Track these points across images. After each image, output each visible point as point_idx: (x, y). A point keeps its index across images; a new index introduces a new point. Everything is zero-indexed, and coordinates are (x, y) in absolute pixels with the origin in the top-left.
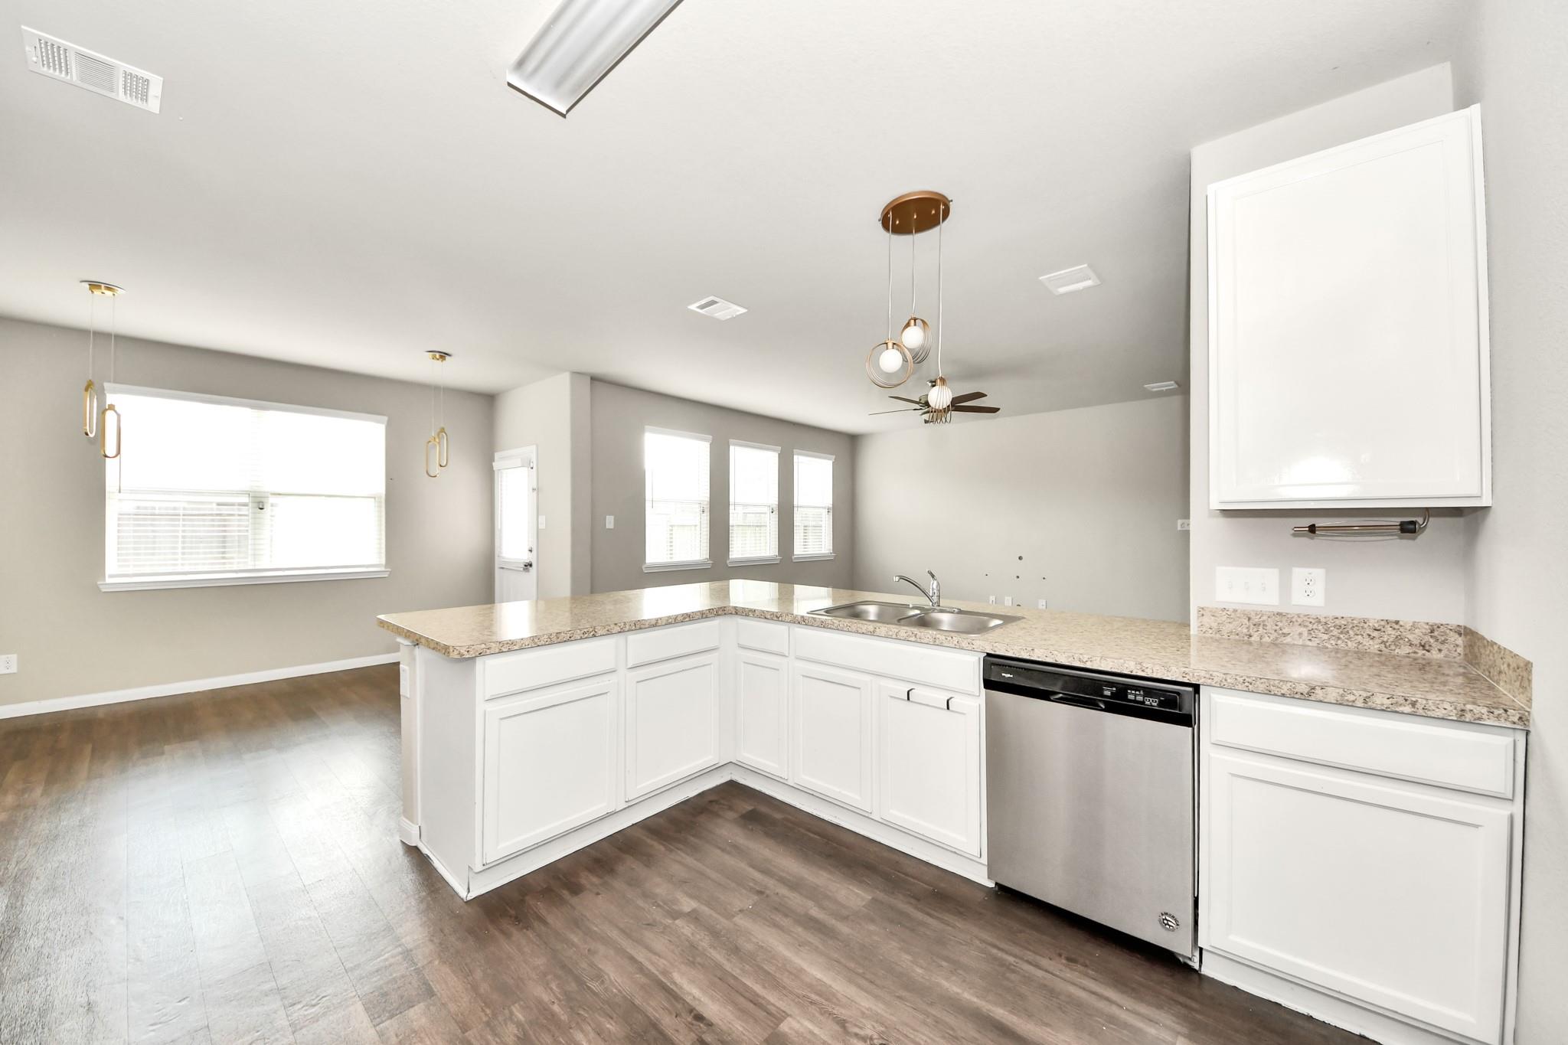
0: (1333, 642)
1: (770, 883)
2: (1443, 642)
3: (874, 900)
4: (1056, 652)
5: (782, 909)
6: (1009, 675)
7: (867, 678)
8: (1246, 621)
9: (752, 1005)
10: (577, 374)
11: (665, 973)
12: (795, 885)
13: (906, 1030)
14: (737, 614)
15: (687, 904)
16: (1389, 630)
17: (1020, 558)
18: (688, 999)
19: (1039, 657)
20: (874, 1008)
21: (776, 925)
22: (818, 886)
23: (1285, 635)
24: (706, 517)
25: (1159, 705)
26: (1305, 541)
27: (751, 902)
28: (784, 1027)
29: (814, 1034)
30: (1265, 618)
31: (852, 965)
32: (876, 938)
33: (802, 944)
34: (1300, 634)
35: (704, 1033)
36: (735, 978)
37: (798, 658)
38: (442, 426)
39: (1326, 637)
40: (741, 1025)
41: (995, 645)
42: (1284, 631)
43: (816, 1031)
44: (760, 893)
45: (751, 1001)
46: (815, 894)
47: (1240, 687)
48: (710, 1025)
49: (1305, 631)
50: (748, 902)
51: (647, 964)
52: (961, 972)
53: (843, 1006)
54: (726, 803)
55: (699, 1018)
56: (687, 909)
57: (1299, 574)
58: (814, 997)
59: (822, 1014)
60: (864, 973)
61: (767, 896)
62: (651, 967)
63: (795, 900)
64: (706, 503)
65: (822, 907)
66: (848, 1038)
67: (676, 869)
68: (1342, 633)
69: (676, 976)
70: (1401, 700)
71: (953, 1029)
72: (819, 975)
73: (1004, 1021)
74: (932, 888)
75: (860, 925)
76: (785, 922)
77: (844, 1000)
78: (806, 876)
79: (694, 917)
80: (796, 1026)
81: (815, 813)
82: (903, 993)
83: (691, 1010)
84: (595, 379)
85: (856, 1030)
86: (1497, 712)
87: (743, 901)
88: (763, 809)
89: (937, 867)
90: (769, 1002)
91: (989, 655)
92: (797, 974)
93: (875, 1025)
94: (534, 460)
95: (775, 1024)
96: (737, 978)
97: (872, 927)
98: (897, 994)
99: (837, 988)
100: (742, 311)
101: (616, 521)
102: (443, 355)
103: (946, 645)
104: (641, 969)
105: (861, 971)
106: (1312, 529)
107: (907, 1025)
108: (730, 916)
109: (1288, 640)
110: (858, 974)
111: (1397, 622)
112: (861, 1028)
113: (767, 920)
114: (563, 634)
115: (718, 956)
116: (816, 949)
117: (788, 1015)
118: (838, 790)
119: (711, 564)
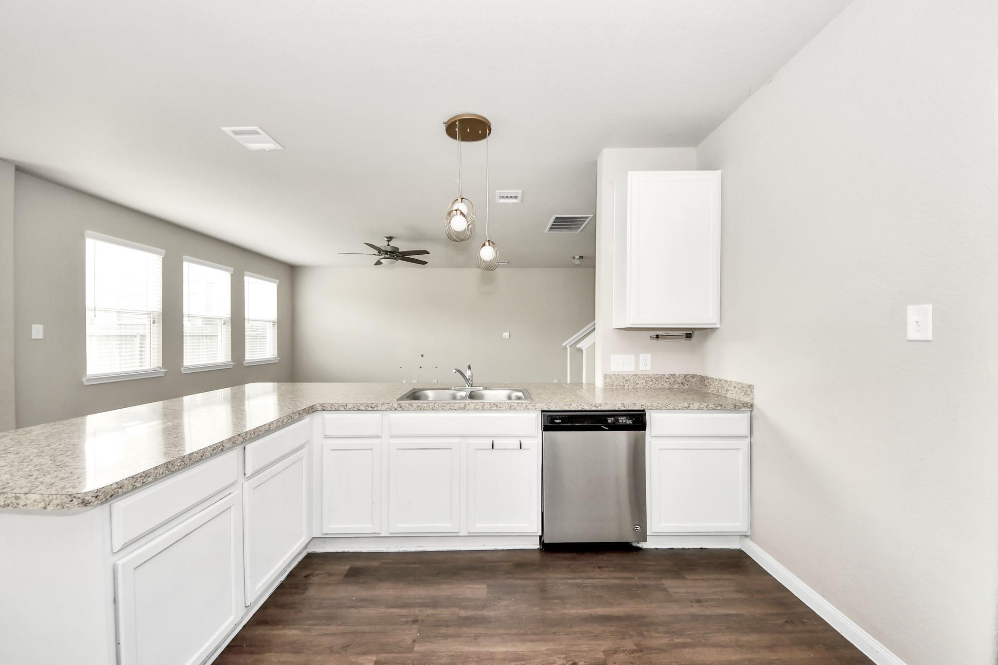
0: (654, 385)
1: (416, 611)
2: (688, 382)
3: (490, 586)
5: (439, 624)
6: (558, 421)
7: (457, 440)
8: (623, 379)
12: (435, 604)
13: (575, 648)
14: (324, 410)
16: (672, 378)
17: (422, 356)
19: (574, 408)
20: (549, 647)
21: (446, 637)
22: (449, 596)
23: (637, 384)
24: (157, 328)
25: (633, 423)
26: (655, 341)
27: (415, 631)
30: (630, 377)
31: (514, 631)
32: (513, 608)
33: (476, 637)
34: (643, 383)
37: (391, 437)
39: (651, 383)
41: (549, 404)
42: (637, 382)
44: (415, 621)
46: (452, 602)
47: (663, 408)
49: (644, 381)
50: (413, 632)
52: (566, 601)
53: (535, 658)
54: (322, 572)
57: (642, 356)
60: (526, 631)
61: (422, 621)
63: (444, 613)
64: (158, 314)
68: (656, 381)
70: (717, 405)
71: (592, 633)
72: (504, 649)
73: (605, 613)
74: (512, 563)
75: (496, 605)
76: (451, 631)
77: (531, 654)
78: (436, 594)
81: (401, 550)
82: (555, 630)
84: (21, 170)
86: (745, 405)
87: (409, 634)
88: (359, 564)
89: (503, 550)
91: (543, 411)
93: (559, 656)
97: (505, 603)
98: (552, 632)
99: (520, 650)
105: (522, 632)
106: (657, 337)
107: (573, 645)
108: (410, 650)
109: (638, 386)
110: (523, 634)
111: (674, 375)
113: (438, 637)
114: (195, 454)
116: (486, 635)
118: (432, 525)
119: (164, 373)
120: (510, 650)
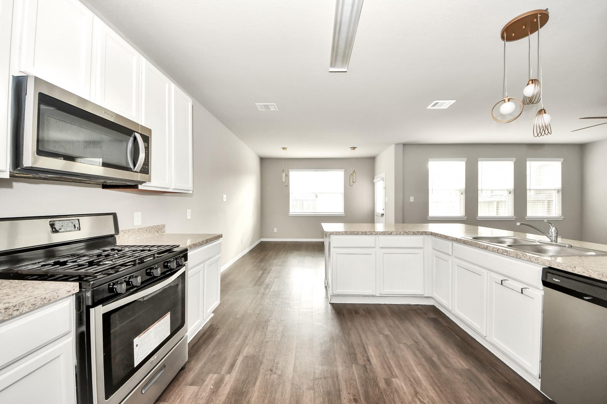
1: (423, 342)
3: (469, 370)
4: (590, 271)
5: (421, 351)
6: (557, 280)
7: (485, 271)
9: (388, 368)
10: (397, 145)
11: (367, 345)
12: (434, 348)
14: (432, 235)
15: (387, 332)
18: (369, 354)
19: (578, 272)
20: (434, 397)
21: (414, 354)
22: (444, 352)
24: (463, 197)
28: (394, 380)
29: (403, 388)
31: (436, 381)
32: (457, 380)
35: (367, 364)
36: (388, 358)
37: (456, 257)
38: (354, 170)
40: (380, 370)
41: (551, 262)
43: (405, 388)
44: (416, 342)
45: (388, 367)
46: (440, 354)
48: (371, 364)
50: (409, 342)
51: (363, 339)
53: (422, 389)
54: (425, 312)
55: (369, 360)
56: (386, 334)
58: (412, 379)
59: (411, 385)
60: (440, 386)
61: (418, 345)
62: (364, 342)
63: (429, 351)
64: (463, 190)
65: (439, 359)
66: (415, 397)
67: (391, 322)
69: (370, 347)
72: (419, 376)
74: (509, 383)
75: (453, 373)
76: (419, 355)
77: (423, 388)
79: (387, 337)
80: (398, 382)
83: (368, 357)
84: (404, 145)
85: (421, 398)
89: (520, 376)
90: (394, 371)
91: (548, 267)
92: (411, 370)
94: (384, 178)
95: (391, 377)
96: (388, 359)
97: (458, 377)
98: (449, 401)
99: (423, 383)
100: (453, 101)
101: (414, 199)
102: (354, 148)
103: (523, 258)
104: (361, 340)
108: (399, 343)
112: (423, 399)
113: (413, 351)
115: (387, 350)
117: (398, 378)
118: (471, 321)
119: (466, 219)
120: (421, 378)
